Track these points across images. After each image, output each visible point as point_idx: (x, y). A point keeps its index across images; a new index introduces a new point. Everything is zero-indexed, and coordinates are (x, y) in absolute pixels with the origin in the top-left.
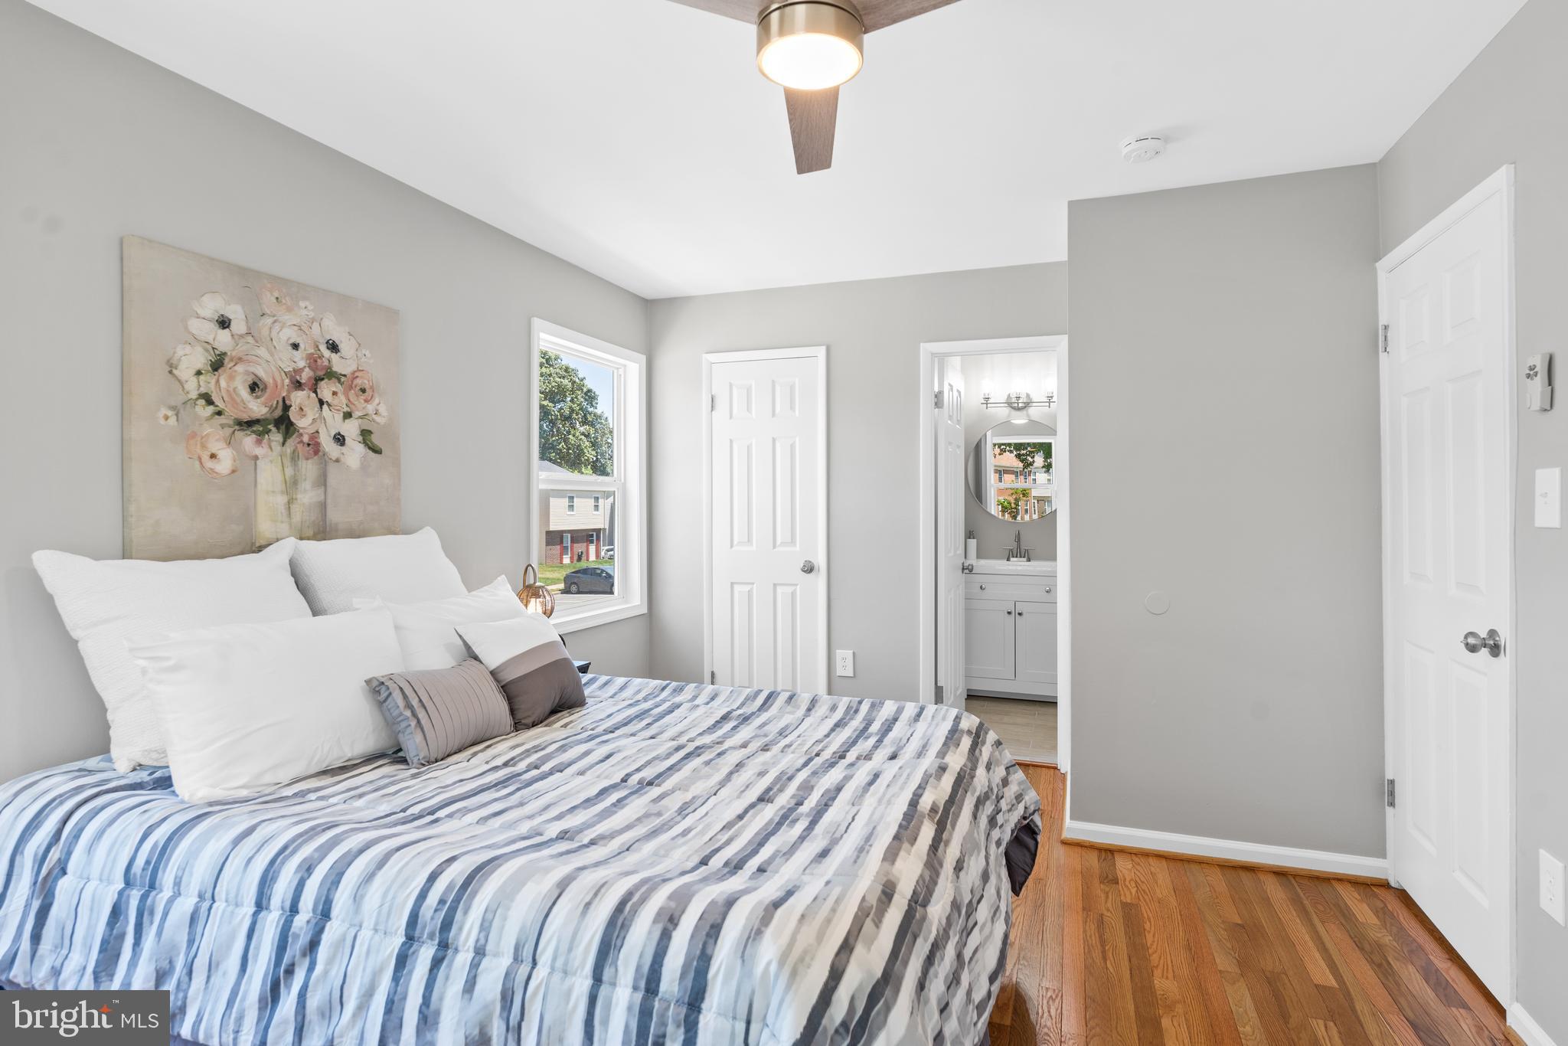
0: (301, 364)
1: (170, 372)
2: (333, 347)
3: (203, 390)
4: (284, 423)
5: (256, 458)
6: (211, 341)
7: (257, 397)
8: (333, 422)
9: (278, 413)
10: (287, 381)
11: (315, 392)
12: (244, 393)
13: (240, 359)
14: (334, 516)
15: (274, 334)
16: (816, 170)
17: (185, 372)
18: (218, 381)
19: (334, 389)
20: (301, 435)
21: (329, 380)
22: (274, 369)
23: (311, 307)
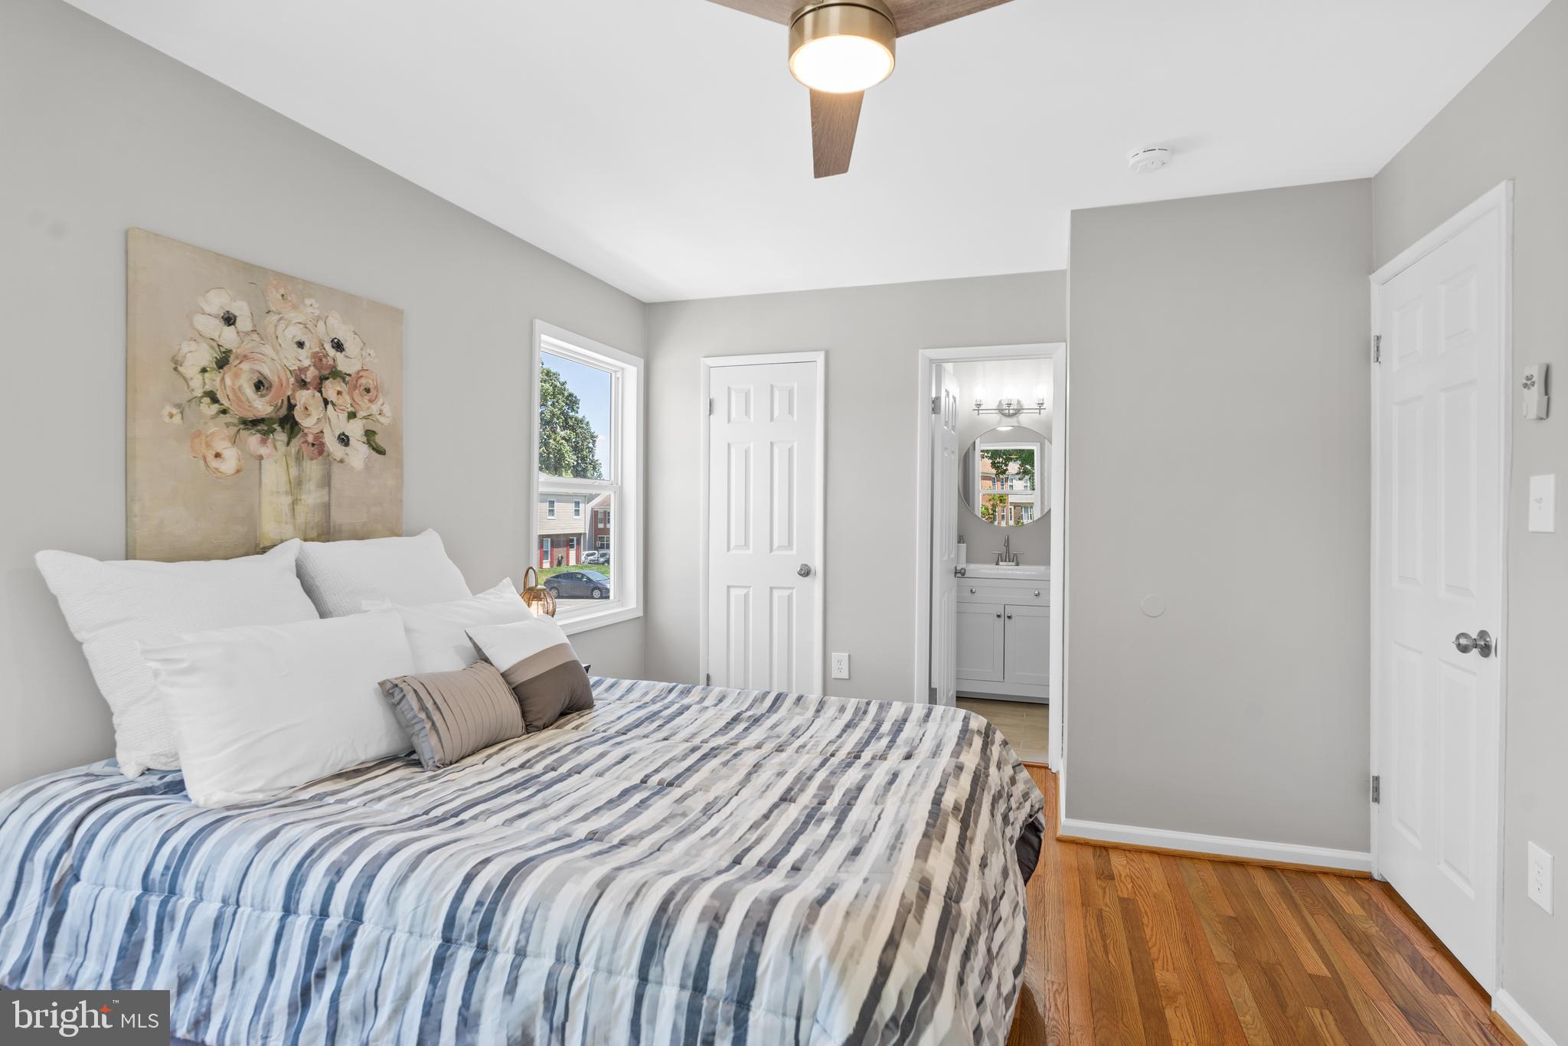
0: (307, 363)
1: (175, 369)
2: (338, 346)
3: (208, 388)
4: (289, 422)
5: (261, 458)
6: (216, 338)
7: (262, 396)
8: (338, 421)
9: (283, 412)
10: (292, 380)
11: (320, 391)
12: (249, 391)
13: (245, 357)
14: (340, 517)
15: (279, 332)
16: (833, 175)
17: (191, 369)
18: (223, 379)
19: (339, 389)
20: (306, 435)
21: (334, 379)
22: (279, 368)
23: (316, 305)
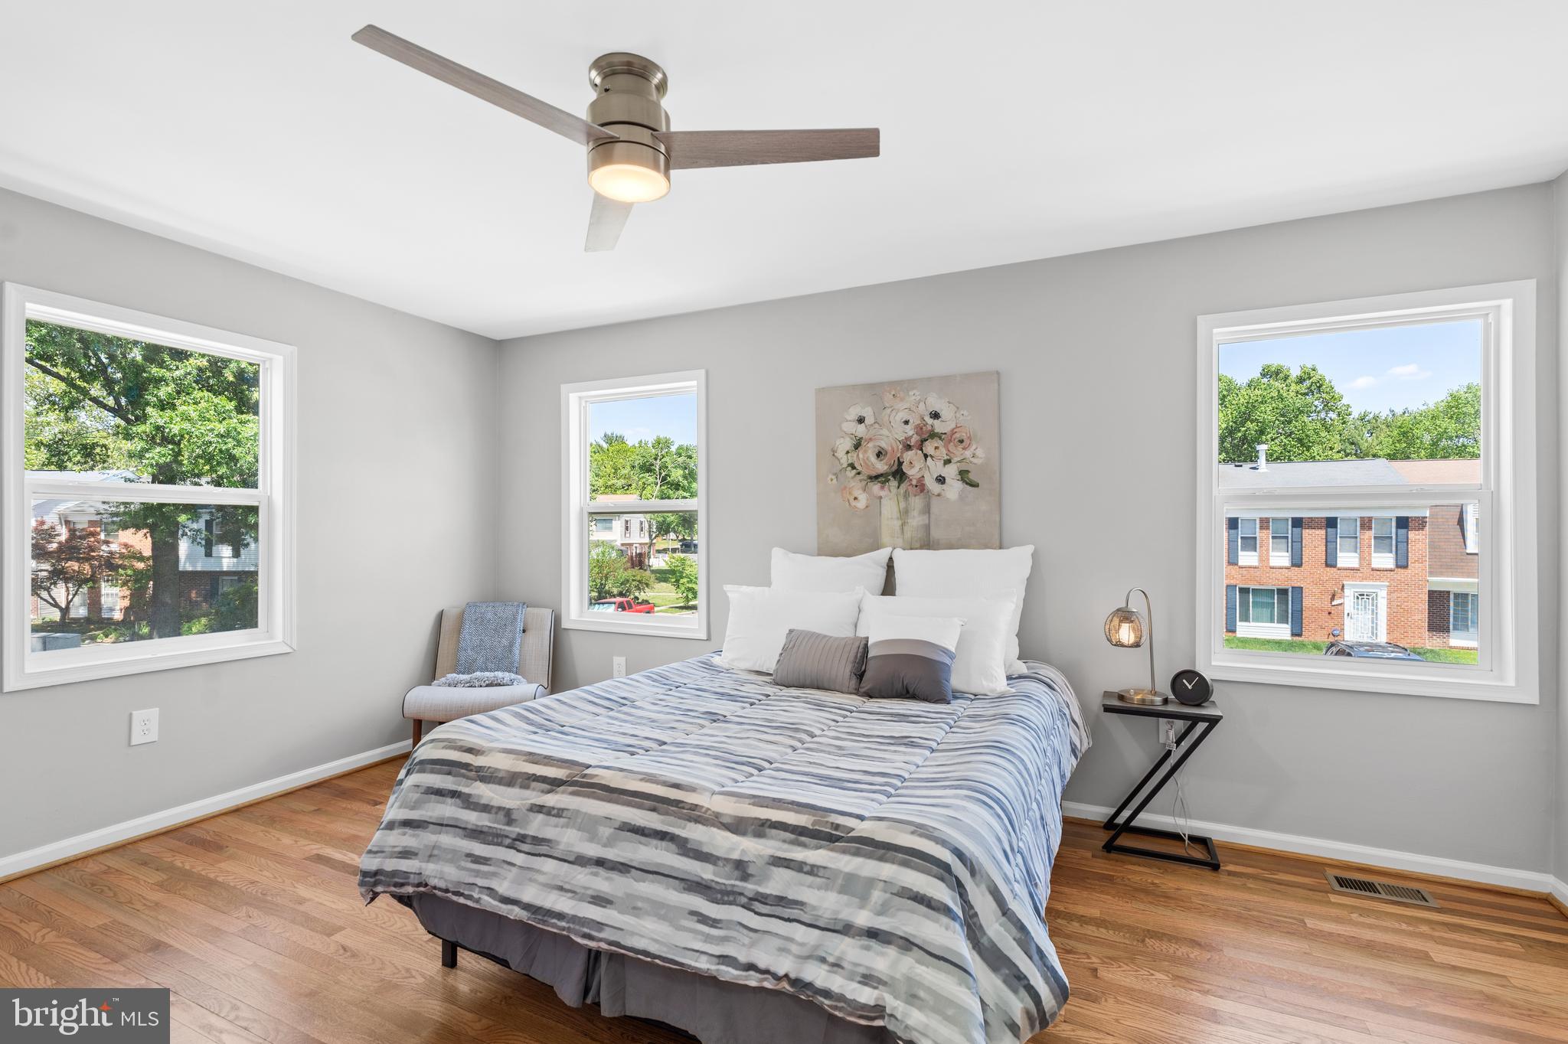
0: (911, 433)
1: (834, 455)
2: (936, 415)
3: (850, 462)
4: (899, 474)
5: (881, 498)
6: (854, 433)
7: (881, 460)
8: (936, 468)
9: (895, 467)
10: (901, 446)
11: (922, 450)
12: (873, 459)
13: (871, 439)
14: (936, 533)
15: (891, 419)
17: (841, 454)
18: (858, 455)
19: (936, 445)
20: (911, 480)
21: (932, 439)
22: (893, 441)
23: (917, 393)
